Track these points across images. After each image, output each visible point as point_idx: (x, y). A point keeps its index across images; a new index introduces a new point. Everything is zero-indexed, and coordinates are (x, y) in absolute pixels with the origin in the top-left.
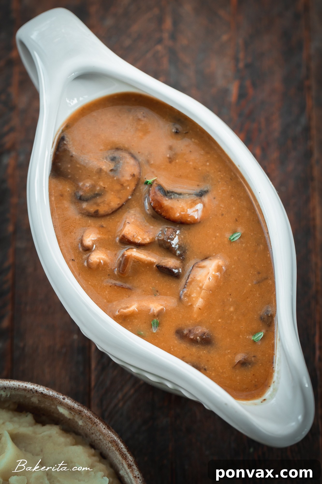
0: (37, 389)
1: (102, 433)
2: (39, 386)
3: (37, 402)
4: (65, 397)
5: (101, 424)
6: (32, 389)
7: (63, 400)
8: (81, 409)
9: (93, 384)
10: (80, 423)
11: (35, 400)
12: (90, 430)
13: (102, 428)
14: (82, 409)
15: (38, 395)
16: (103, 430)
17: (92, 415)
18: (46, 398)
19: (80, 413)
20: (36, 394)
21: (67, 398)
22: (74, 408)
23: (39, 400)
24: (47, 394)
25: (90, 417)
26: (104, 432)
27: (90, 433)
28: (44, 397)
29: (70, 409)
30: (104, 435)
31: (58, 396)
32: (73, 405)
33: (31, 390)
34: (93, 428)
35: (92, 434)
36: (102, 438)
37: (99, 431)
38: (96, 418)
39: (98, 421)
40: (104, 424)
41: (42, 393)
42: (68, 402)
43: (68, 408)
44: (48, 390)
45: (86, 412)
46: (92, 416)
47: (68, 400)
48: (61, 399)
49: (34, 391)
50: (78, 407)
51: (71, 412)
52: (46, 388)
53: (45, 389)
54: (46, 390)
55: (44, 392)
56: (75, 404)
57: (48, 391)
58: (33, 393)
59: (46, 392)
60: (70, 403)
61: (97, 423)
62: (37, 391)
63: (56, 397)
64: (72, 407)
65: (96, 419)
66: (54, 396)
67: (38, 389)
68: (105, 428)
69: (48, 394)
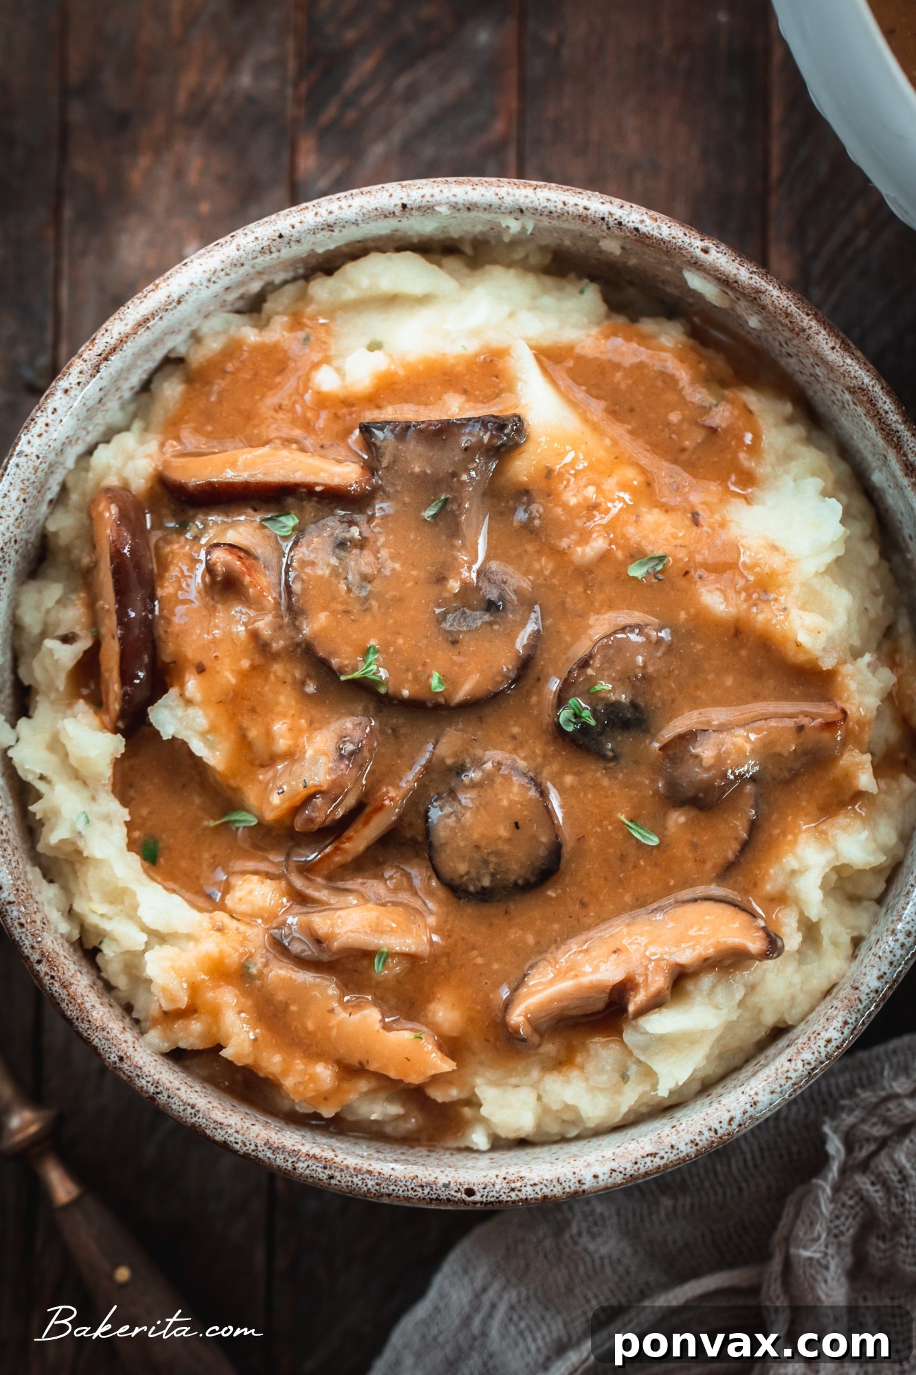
0: (621, 217)
1: (822, 360)
2: (627, 205)
3: (618, 252)
4: (711, 245)
5: (823, 332)
6: (606, 216)
7: (702, 255)
8: (758, 285)
9: (775, 170)
10: (754, 322)
11: (612, 246)
12: (781, 345)
13: (825, 346)
14: (763, 283)
15: (622, 234)
16: (828, 352)
17: (795, 304)
18: (648, 246)
19: (755, 296)
20: (617, 232)
21: (714, 247)
22: (736, 282)
23: (623, 248)
24: (651, 232)
25: (789, 311)
26: (830, 358)
27: (780, 351)
28: (643, 243)
29: (726, 282)
30: (830, 368)
31: (687, 240)
32: (735, 271)
33: (603, 219)
34: (795, 342)
35: (789, 355)
36: (820, 374)
37: (816, 354)
38: (808, 315)
39: (813, 323)
40: (832, 334)
41: (637, 229)
42: (720, 261)
43: (719, 280)
44: (656, 220)
45: (775, 293)
46: (793, 309)
47: (719, 255)
48: (699, 253)
49: (611, 224)
50: (751, 278)
51: (726, 290)
52: (652, 213)
53: (645, 217)
54: (648, 221)
55: (643, 228)
56: (741, 267)
57: (656, 224)
58: (609, 228)
59: (649, 229)
60: (724, 264)
61: (810, 332)
62: (620, 223)
63: (680, 243)
64: (732, 276)
65: (807, 319)
66: (674, 241)
67: (624, 217)
68: (833, 348)
69: (655, 233)
